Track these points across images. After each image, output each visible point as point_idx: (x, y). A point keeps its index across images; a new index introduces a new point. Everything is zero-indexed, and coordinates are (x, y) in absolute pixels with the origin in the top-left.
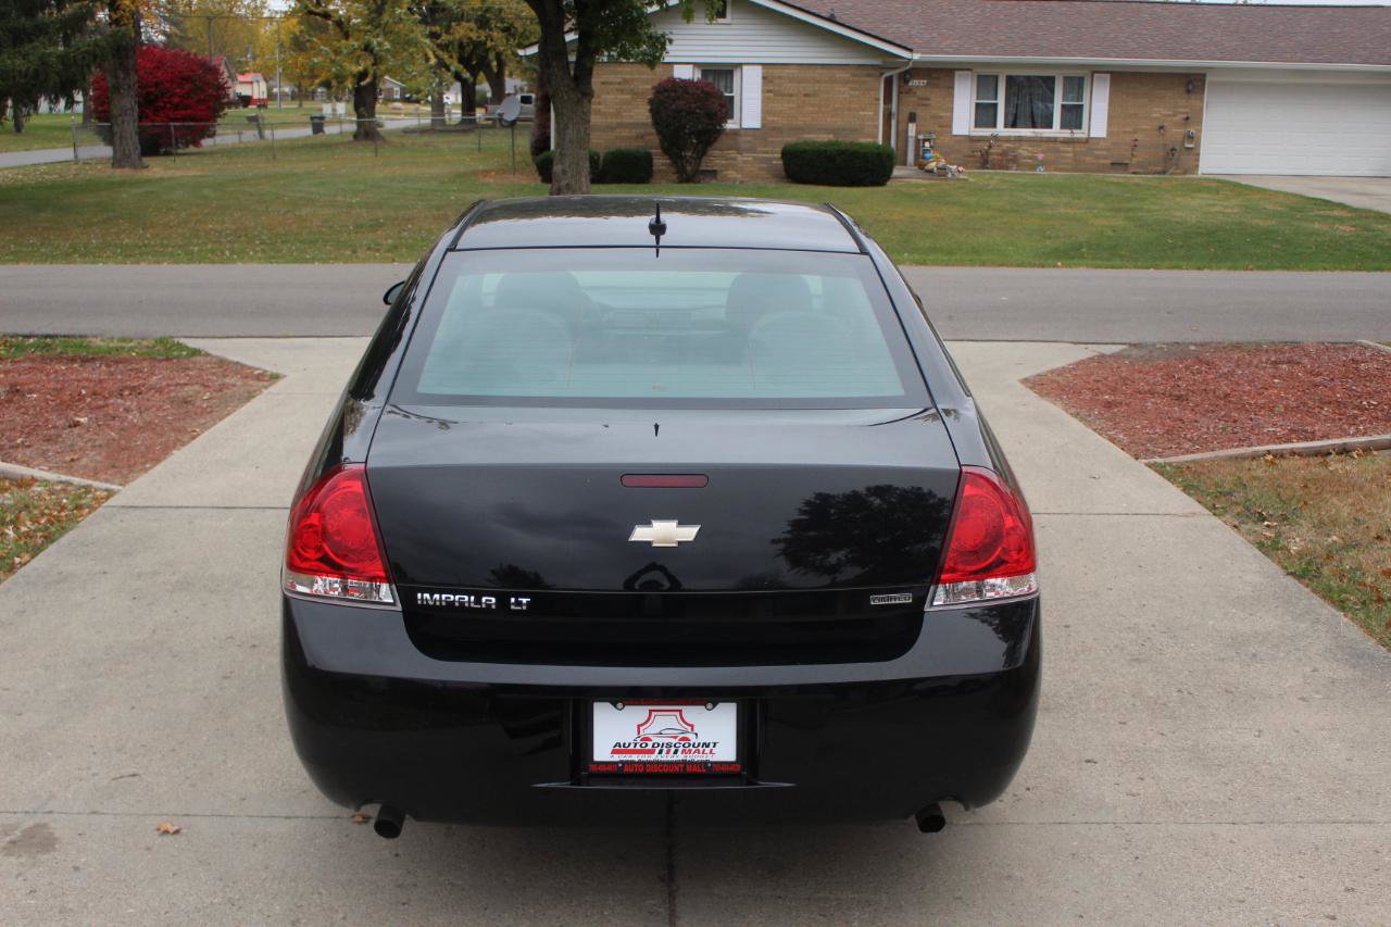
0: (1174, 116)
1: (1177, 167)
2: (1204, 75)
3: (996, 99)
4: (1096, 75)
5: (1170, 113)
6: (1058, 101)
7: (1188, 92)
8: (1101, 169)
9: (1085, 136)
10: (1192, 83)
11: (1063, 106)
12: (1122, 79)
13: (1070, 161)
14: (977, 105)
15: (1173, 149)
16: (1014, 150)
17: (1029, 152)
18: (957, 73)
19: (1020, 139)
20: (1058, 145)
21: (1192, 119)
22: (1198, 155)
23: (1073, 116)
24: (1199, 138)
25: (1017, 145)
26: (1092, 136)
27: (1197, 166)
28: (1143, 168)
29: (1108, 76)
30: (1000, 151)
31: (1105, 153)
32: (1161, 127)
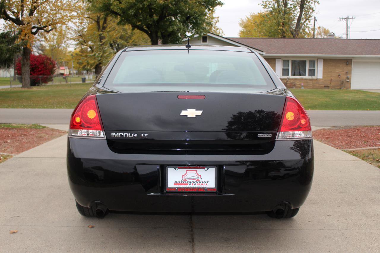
0: (343, 72)
1: (344, 87)
2: (351, 60)
3: (288, 67)
4: (319, 60)
5: (342, 71)
6: (307, 68)
7: (347, 64)
8: (321, 88)
9: (316, 78)
10: (348, 62)
11: (309, 70)
12: (327, 61)
13: (311, 86)
14: (283, 69)
15: (343, 82)
16: (294, 82)
17: (299, 83)
18: (277, 60)
19: (296, 79)
20: (308, 81)
21: (348, 73)
22: (351, 83)
23: (312, 72)
24: (351, 78)
25: (295, 81)
26: (318, 78)
27: (350, 87)
28: (334, 88)
29: (322, 60)
30: (290, 83)
31: (322, 83)
32: (339, 75)
